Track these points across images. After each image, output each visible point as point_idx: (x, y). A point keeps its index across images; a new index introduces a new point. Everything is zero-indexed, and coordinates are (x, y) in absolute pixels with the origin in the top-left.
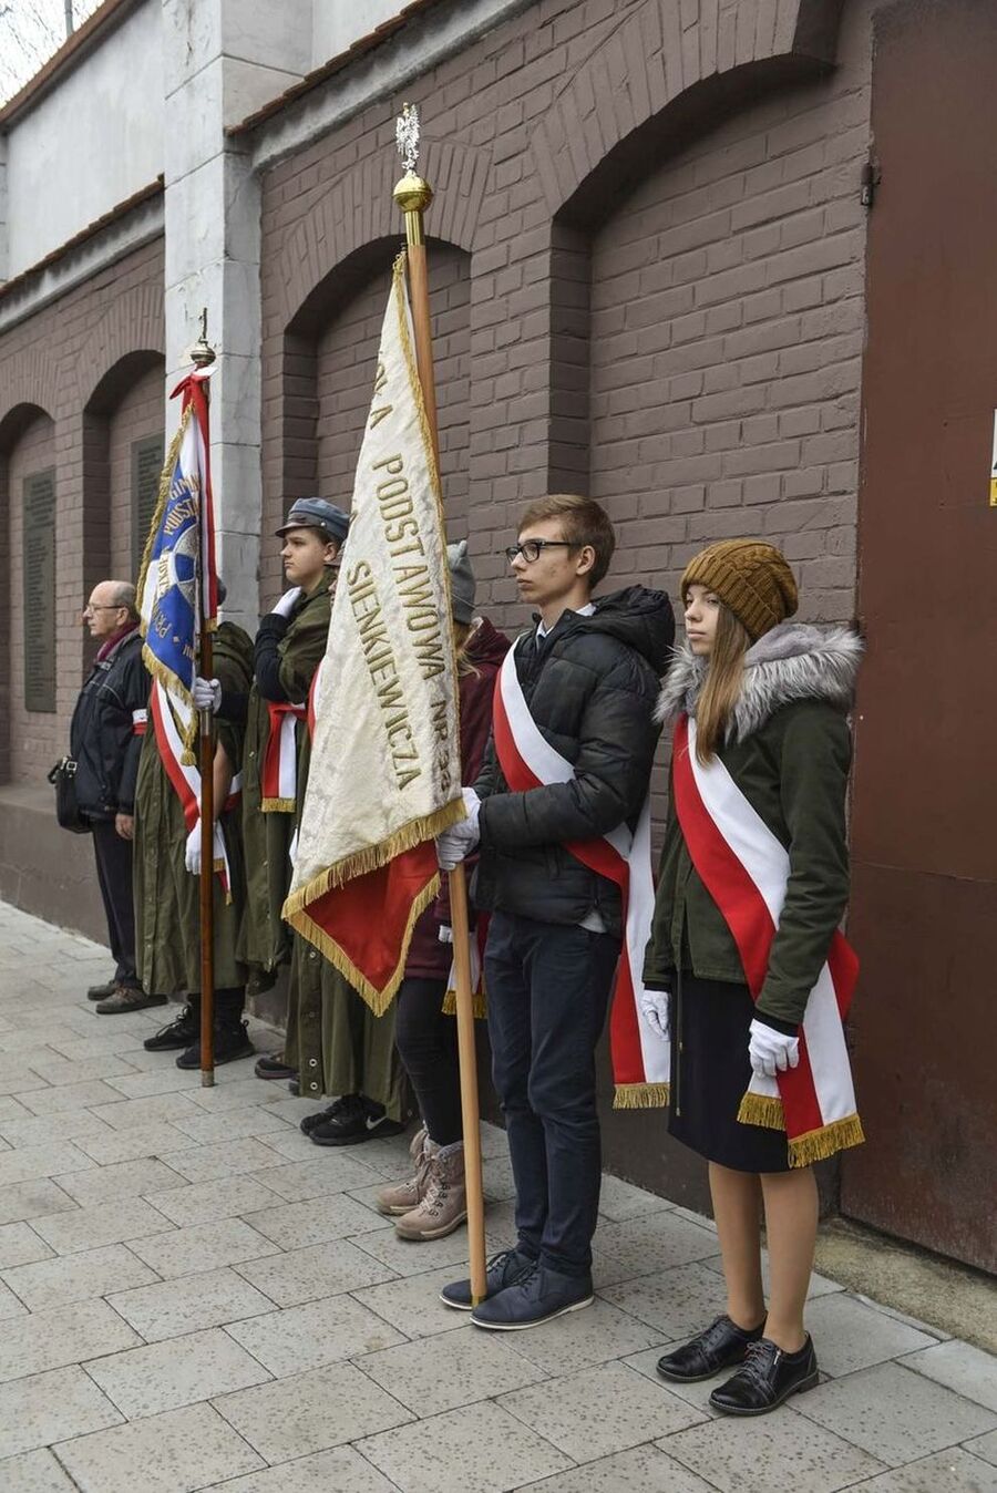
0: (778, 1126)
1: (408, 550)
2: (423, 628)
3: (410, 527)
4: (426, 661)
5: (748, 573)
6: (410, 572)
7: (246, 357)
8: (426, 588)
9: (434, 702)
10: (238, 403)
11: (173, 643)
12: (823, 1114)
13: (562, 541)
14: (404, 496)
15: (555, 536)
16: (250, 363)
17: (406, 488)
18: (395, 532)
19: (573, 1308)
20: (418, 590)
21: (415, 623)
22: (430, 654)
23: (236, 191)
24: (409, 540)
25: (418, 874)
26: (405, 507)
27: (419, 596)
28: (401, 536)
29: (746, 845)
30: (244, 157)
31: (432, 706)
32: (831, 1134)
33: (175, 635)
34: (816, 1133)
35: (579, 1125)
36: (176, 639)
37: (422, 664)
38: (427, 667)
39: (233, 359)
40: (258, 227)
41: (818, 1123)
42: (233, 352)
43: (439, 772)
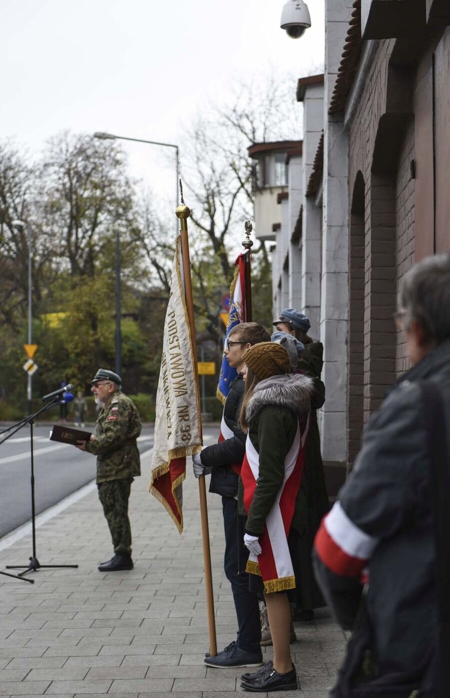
0: (259, 574)
1: (175, 347)
2: (177, 377)
3: (176, 338)
4: (177, 390)
5: (259, 356)
6: (174, 355)
7: (340, 226)
8: (180, 362)
9: (179, 406)
10: (335, 251)
11: (225, 382)
12: (278, 573)
13: (238, 341)
14: (175, 326)
15: (236, 340)
16: (342, 230)
17: (175, 324)
18: (171, 340)
19: (248, 666)
20: (177, 362)
21: (174, 375)
22: (180, 387)
23: (334, 141)
24: (175, 343)
25: (175, 473)
26: (175, 331)
27: (177, 365)
28: (173, 342)
29: (253, 462)
30: (339, 123)
31: (178, 407)
32: (281, 582)
33: (225, 378)
34: (274, 581)
35: (240, 584)
36: (225, 379)
37: (175, 391)
38: (178, 392)
39: (332, 228)
40: (347, 158)
41: (276, 577)
42: (332, 225)
43: (180, 433)
